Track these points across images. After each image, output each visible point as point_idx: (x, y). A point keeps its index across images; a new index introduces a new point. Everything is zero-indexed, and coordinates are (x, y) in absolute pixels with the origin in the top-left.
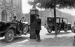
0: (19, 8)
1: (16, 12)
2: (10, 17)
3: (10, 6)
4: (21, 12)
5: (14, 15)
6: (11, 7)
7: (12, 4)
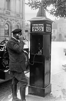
0: (21, 16)
1: (15, 22)
2: (5, 30)
3: (5, 12)
4: (24, 22)
5: (11, 27)
6: (7, 15)
7: (10, 10)
